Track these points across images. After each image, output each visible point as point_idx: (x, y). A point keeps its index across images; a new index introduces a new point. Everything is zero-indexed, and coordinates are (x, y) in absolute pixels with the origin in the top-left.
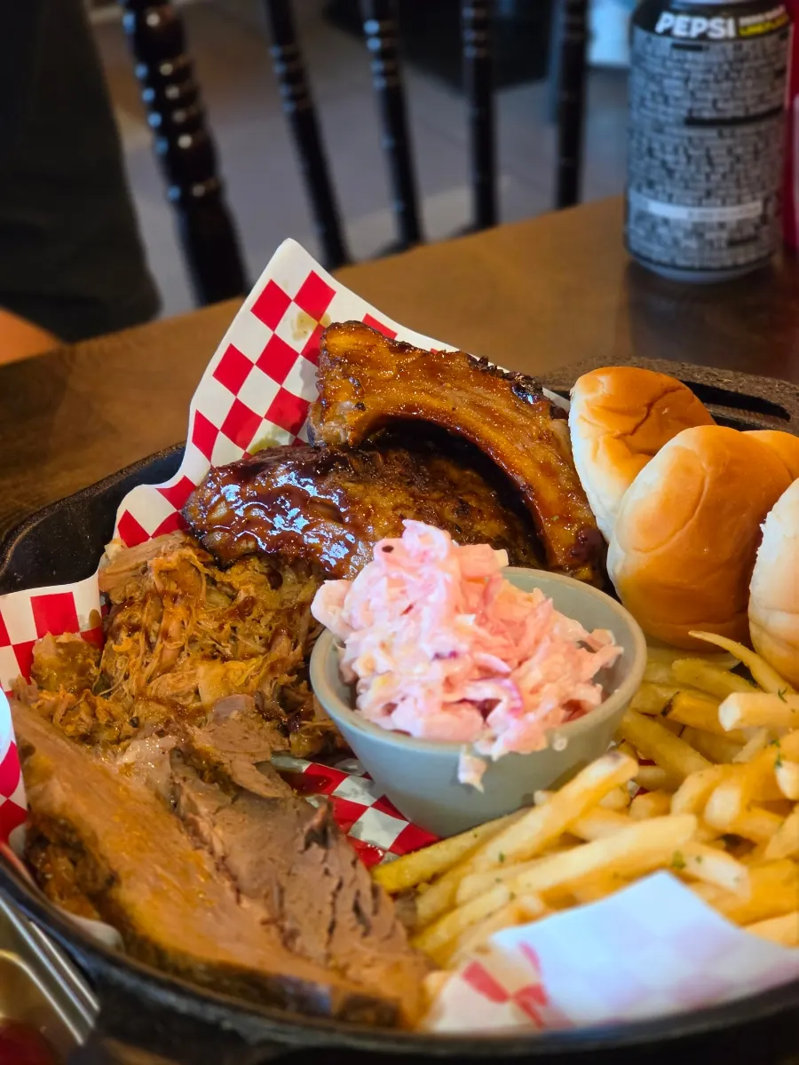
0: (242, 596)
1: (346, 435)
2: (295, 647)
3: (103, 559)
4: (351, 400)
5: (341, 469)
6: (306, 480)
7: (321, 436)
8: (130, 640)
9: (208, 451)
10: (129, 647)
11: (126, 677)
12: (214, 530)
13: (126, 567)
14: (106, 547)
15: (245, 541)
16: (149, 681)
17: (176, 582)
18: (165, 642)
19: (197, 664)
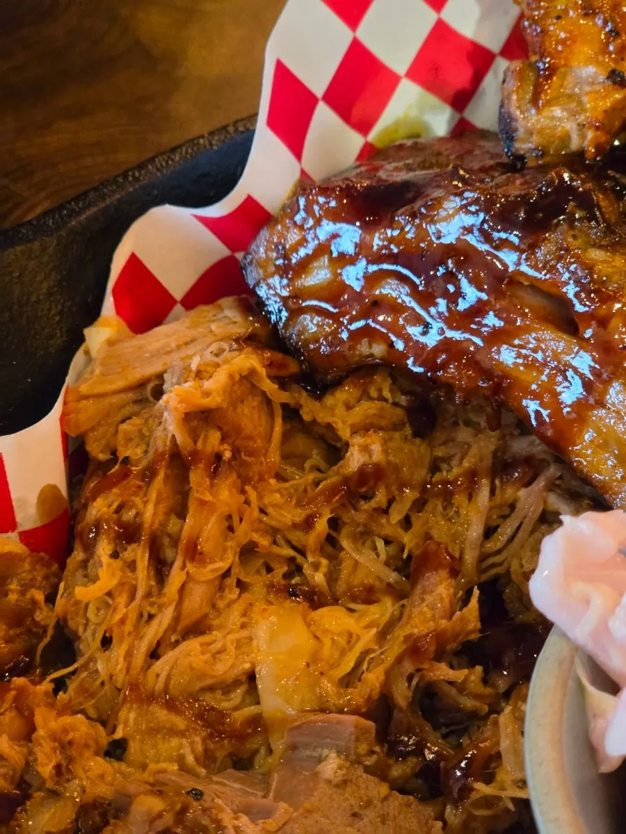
0: (354, 460)
1: (583, 137)
2: (466, 601)
3: (78, 359)
4: (599, 64)
5: (580, 219)
6: (503, 235)
7: (531, 134)
8: (117, 564)
9: (295, 140)
10: (115, 582)
11: (106, 642)
12: (303, 311)
13: (121, 384)
14: (87, 332)
15: (365, 341)
16: (154, 655)
17: (220, 429)
18: (189, 566)
19: (255, 616)
